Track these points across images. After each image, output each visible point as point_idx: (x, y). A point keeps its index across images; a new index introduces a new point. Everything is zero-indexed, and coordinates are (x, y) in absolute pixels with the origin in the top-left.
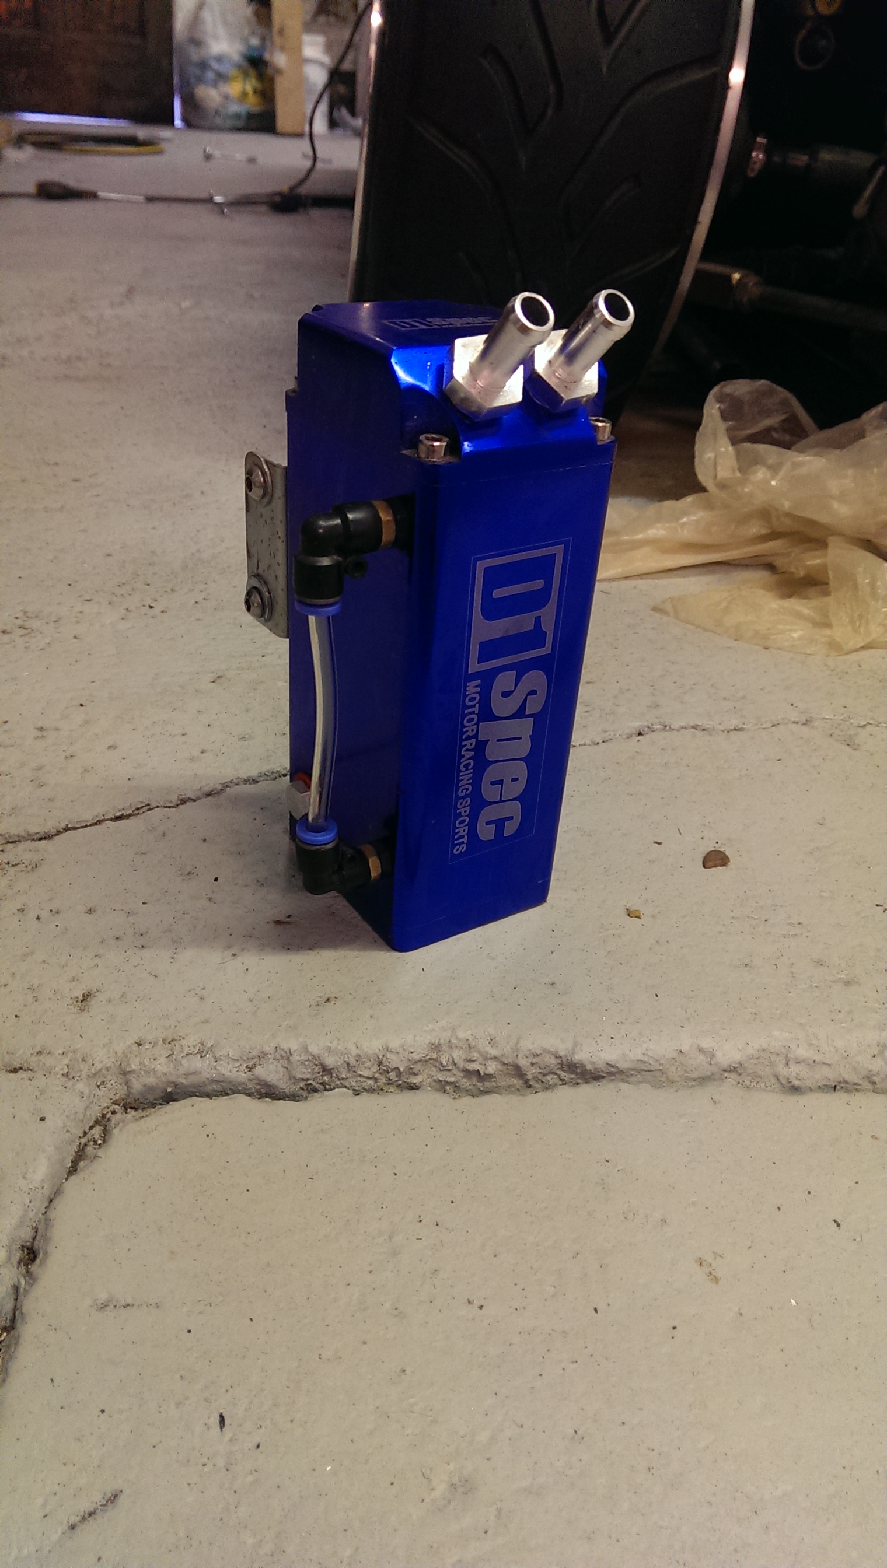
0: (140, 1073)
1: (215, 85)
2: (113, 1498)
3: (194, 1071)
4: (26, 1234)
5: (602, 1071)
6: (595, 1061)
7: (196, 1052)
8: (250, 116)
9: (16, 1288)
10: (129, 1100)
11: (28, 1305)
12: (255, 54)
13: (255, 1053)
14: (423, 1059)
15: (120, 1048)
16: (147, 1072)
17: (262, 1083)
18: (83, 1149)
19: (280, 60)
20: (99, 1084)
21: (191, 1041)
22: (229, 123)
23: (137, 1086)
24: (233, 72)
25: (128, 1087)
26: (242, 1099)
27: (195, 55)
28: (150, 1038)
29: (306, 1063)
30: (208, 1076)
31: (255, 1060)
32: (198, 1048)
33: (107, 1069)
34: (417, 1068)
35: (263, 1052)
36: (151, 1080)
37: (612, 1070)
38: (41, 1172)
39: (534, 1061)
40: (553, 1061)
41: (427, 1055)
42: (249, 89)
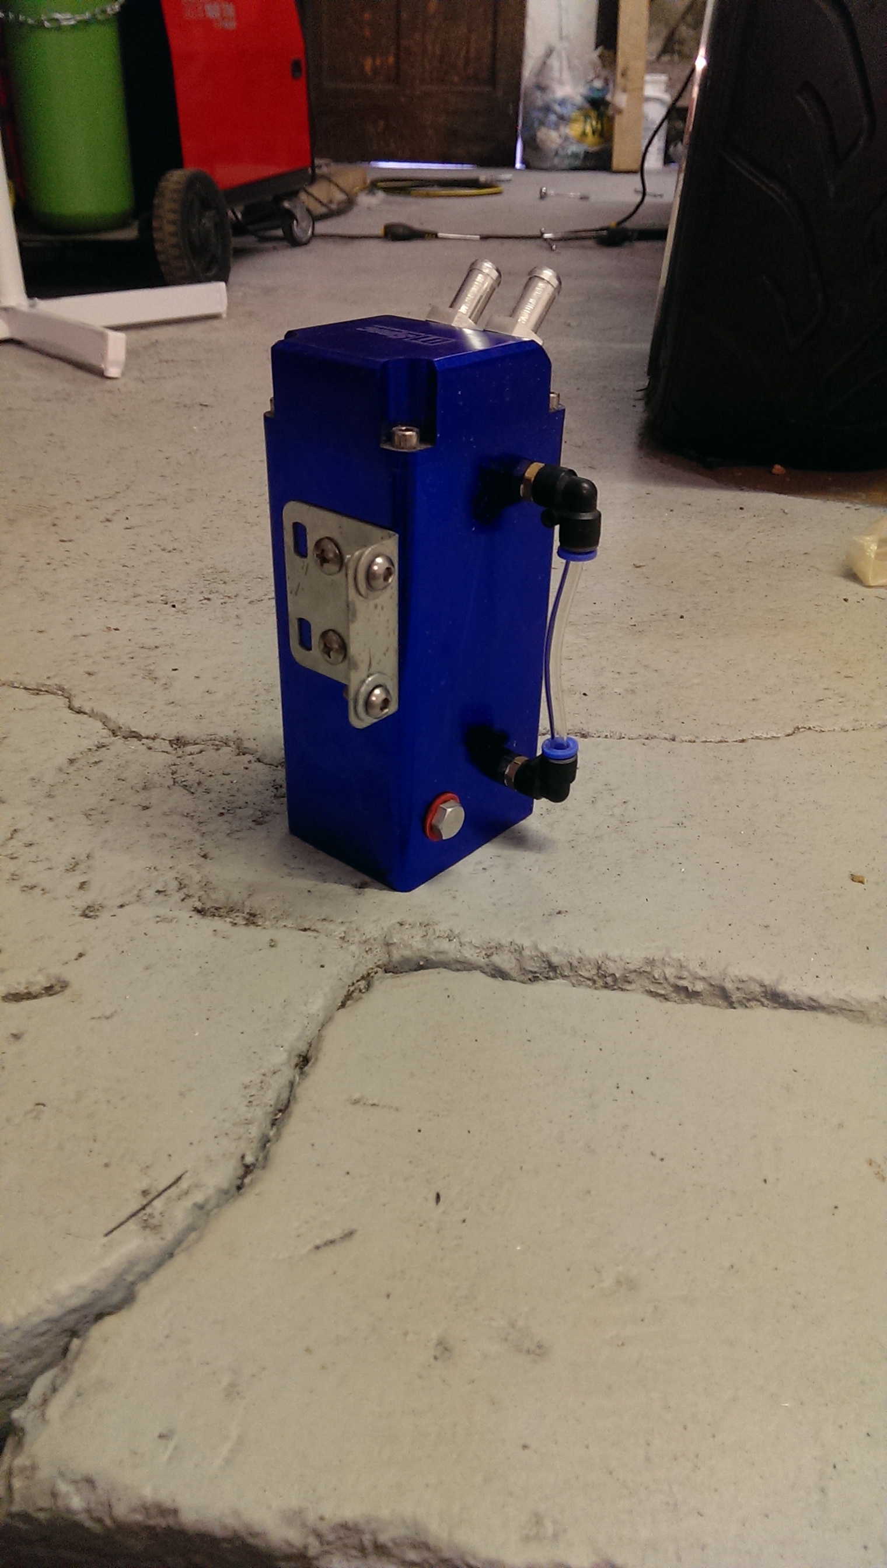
0: (400, 946)
1: (556, 127)
2: (350, 1234)
3: (442, 951)
4: (302, 1047)
5: (804, 1004)
6: (798, 994)
7: (445, 936)
8: (587, 155)
9: (292, 1084)
10: (390, 967)
11: (299, 1091)
12: (597, 95)
13: (492, 944)
14: (637, 970)
15: (385, 925)
16: (405, 946)
17: (497, 969)
18: (351, 995)
19: (621, 100)
20: (367, 949)
21: (442, 928)
22: (566, 163)
23: (396, 955)
24: (575, 114)
25: (389, 956)
26: (478, 975)
27: (539, 99)
28: (410, 920)
29: (536, 958)
30: (454, 957)
31: (492, 950)
32: (447, 934)
33: (375, 940)
34: (632, 977)
35: (500, 944)
36: (407, 953)
37: (814, 1004)
38: (317, 1005)
39: (740, 986)
40: (758, 989)
41: (641, 967)
42: (589, 129)
